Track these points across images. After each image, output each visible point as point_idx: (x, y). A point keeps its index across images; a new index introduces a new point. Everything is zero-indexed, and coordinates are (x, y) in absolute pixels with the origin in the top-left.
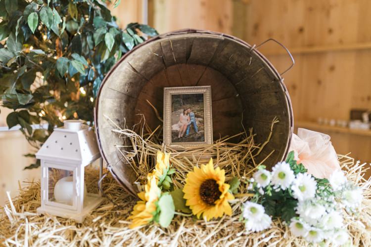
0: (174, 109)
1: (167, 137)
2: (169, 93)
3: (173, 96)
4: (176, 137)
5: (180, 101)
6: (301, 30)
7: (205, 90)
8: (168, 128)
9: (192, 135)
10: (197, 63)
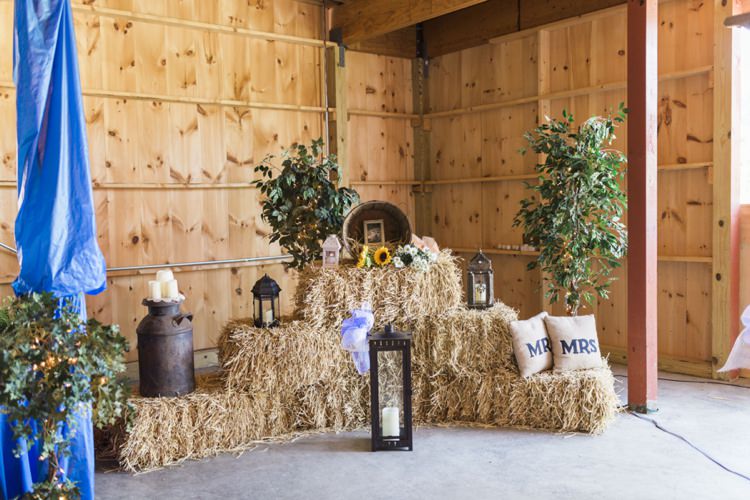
0: (369, 229)
1: (366, 241)
2: (366, 223)
3: (368, 225)
4: (370, 241)
5: (371, 227)
6: (479, 159)
7: (381, 221)
8: (366, 238)
9: (377, 240)
10: (377, 209)
